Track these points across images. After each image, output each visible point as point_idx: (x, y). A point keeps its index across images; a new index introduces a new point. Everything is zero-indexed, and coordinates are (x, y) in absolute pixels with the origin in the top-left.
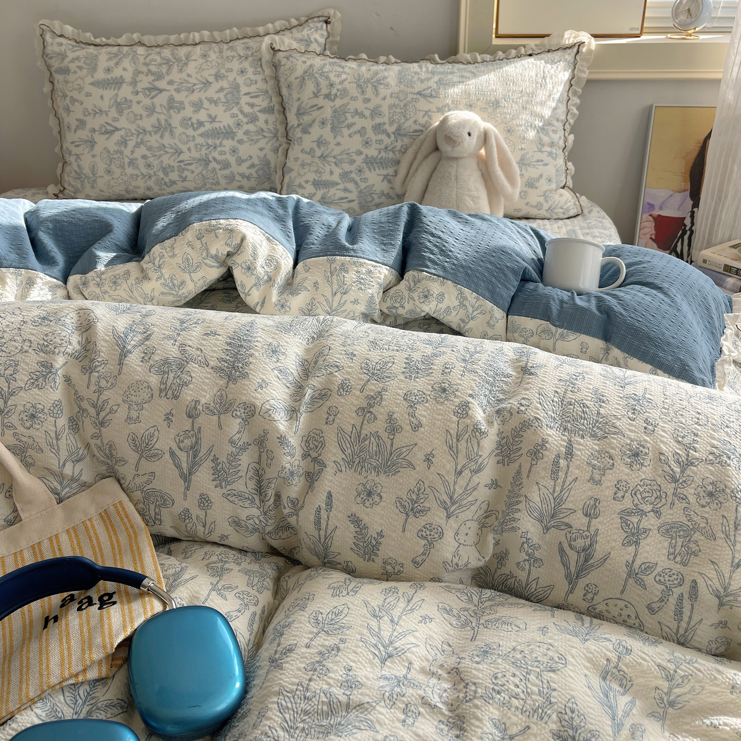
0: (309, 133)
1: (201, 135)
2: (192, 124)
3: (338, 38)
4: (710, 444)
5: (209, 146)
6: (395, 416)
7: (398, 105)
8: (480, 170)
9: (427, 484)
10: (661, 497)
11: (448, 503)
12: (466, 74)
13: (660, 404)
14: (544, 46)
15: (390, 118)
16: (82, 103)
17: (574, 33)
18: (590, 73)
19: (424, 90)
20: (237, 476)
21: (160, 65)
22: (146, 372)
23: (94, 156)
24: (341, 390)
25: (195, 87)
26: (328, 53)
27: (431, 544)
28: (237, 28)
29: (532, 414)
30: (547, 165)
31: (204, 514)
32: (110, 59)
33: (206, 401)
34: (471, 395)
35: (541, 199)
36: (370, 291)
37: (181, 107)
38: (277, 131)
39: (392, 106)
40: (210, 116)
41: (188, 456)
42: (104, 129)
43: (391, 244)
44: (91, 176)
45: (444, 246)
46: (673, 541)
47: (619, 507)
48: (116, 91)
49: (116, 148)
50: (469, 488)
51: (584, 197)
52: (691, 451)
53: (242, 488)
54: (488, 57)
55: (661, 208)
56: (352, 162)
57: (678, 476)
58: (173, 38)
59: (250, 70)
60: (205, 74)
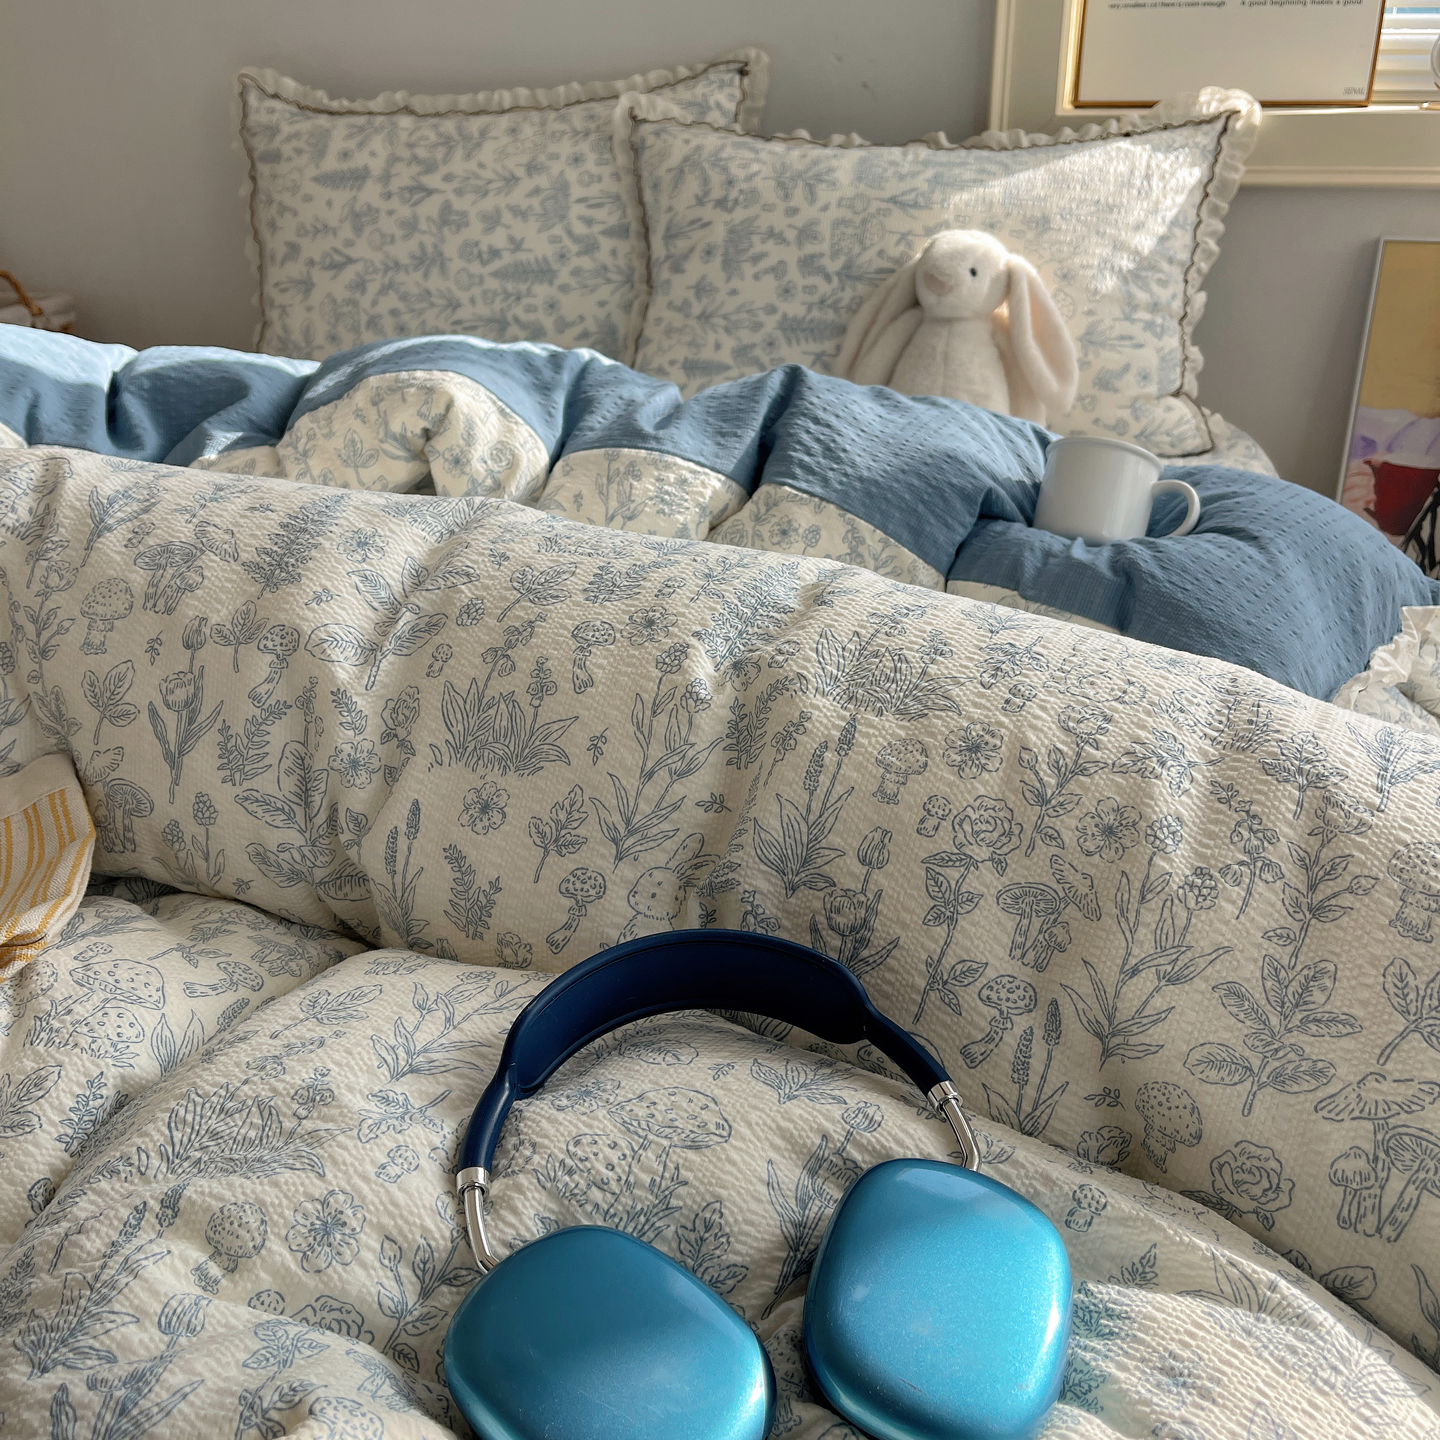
0: (682, 271)
1: (495, 274)
2: (480, 254)
3: (761, 103)
4: (1130, 737)
5: (507, 295)
6: (549, 664)
7: (851, 221)
8: (998, 346)
9: (588, 793)
10: (1011, 833)
11: (622, 831)
12: (989, 167)
13: (1056, 663)
14: (1157, 117)
15: (832, 246)
16: (295, 214)
17: (1220, 93)
18: (1248, 172)
19: (904, 193)
20: (261, 764)
21: (434, 146)
22: (127, 564)
23: (309, 309)
24: (465, 616)
25: (491, 186)
26: (738, 127)
27: (581, 907)
28: (582, 83)
29: (795, 668)
30: (1140, 346)
31: (204, 833)
32: (350, 136)
33: (219, 620)
34: (697, 634)
35: (1126, 414)
36: (681, 518)
37: (462, 222)
38: (632, 269)
39: (837, 224)
40: (512, 239)
41: (179, 720)
42: (328, 261)
43: (736, 435)
44: (303, 344)
45: (834, 441)
46: (1025, 922)
47: (926, 847)
48: (354, 193)
49: (347, 295)
50: (664, 805)
51: (1218, 417)
52: (1087, 748)
53: (272, 789)
54: (1043, 138)
55: (1389, 449)
56: (757, 326)
57: (1049, 793)
58: (464, 101)
59: (591, 156)
60: (511, 163)
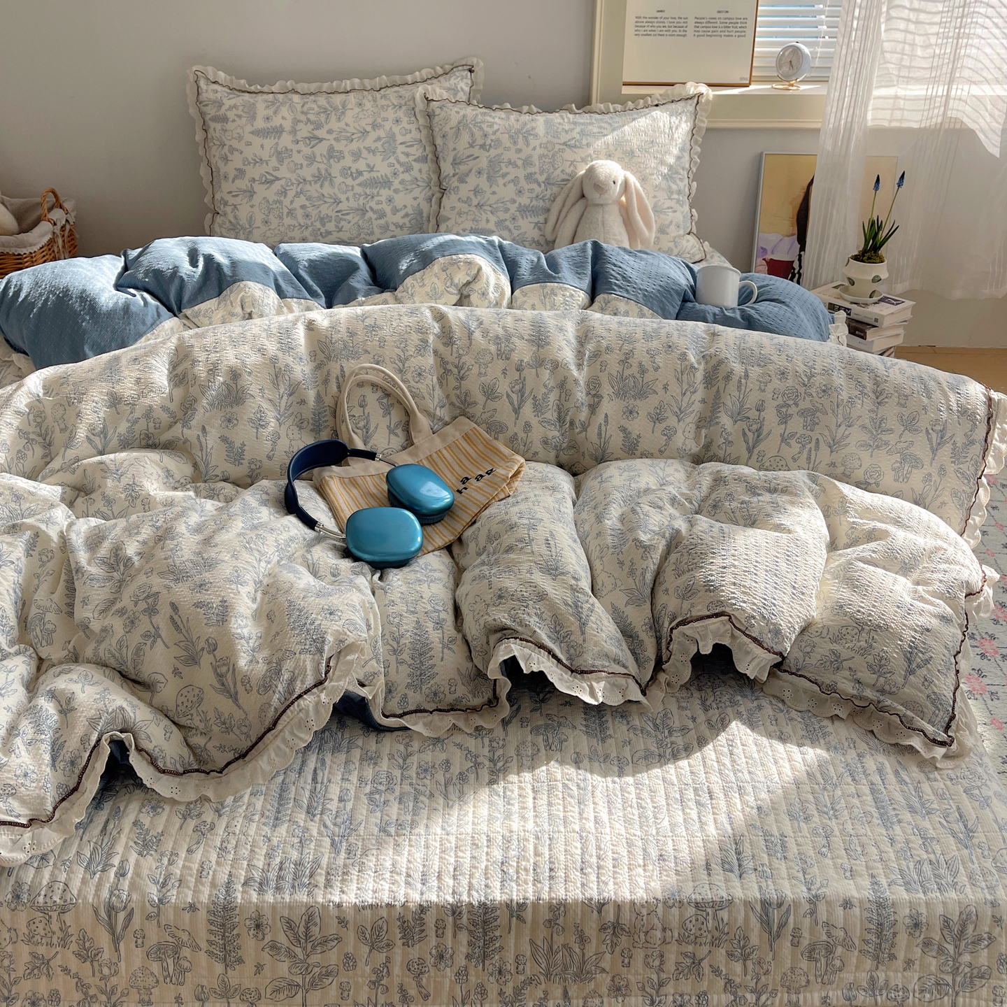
0: (466, 182)
1: (359, 185)
2: (351, 173)
3: (482, 87)
4: (822, 365)
5: (367, 195)
6: (643, 363)
7: (547, 155)
9: (665, 403)
10: (798, 396)
11: (678, 413)
12: (604, 125)
15: (540, 168)
16: (242, 153)
17: (694, 85)
19: (569, 140)
20: (546, 409)
21: (318, 113)
22: (486, 344)
23: (252, 206)
24: (607, 351)
25: (354, 137)
26: (475, 102)
27: (669, 438)
28: (386, 76)
30: (675, 211)
31: (526, 436)
32: (267, 107)
33: (527, 360)
37: (340, 156)
38: (431, 179)
39: (541, 157)
41: (518, 397)
42: (264, 179)
43: (583, 273)
44: (248, 226)
45: (624, 273)
46: (806, 419)
47: (776, 403)
48: (276, 140)
49: (276, 198)
50: (689, 403)
51: (706, 243)
52: (813, 370)
53: (550, 417)
55: (773, 252)
56: (507, 210)
57: (806, 383)
60: (363, 123)
